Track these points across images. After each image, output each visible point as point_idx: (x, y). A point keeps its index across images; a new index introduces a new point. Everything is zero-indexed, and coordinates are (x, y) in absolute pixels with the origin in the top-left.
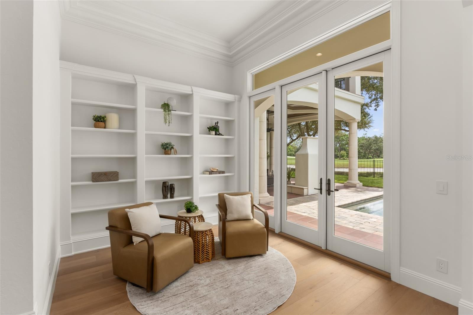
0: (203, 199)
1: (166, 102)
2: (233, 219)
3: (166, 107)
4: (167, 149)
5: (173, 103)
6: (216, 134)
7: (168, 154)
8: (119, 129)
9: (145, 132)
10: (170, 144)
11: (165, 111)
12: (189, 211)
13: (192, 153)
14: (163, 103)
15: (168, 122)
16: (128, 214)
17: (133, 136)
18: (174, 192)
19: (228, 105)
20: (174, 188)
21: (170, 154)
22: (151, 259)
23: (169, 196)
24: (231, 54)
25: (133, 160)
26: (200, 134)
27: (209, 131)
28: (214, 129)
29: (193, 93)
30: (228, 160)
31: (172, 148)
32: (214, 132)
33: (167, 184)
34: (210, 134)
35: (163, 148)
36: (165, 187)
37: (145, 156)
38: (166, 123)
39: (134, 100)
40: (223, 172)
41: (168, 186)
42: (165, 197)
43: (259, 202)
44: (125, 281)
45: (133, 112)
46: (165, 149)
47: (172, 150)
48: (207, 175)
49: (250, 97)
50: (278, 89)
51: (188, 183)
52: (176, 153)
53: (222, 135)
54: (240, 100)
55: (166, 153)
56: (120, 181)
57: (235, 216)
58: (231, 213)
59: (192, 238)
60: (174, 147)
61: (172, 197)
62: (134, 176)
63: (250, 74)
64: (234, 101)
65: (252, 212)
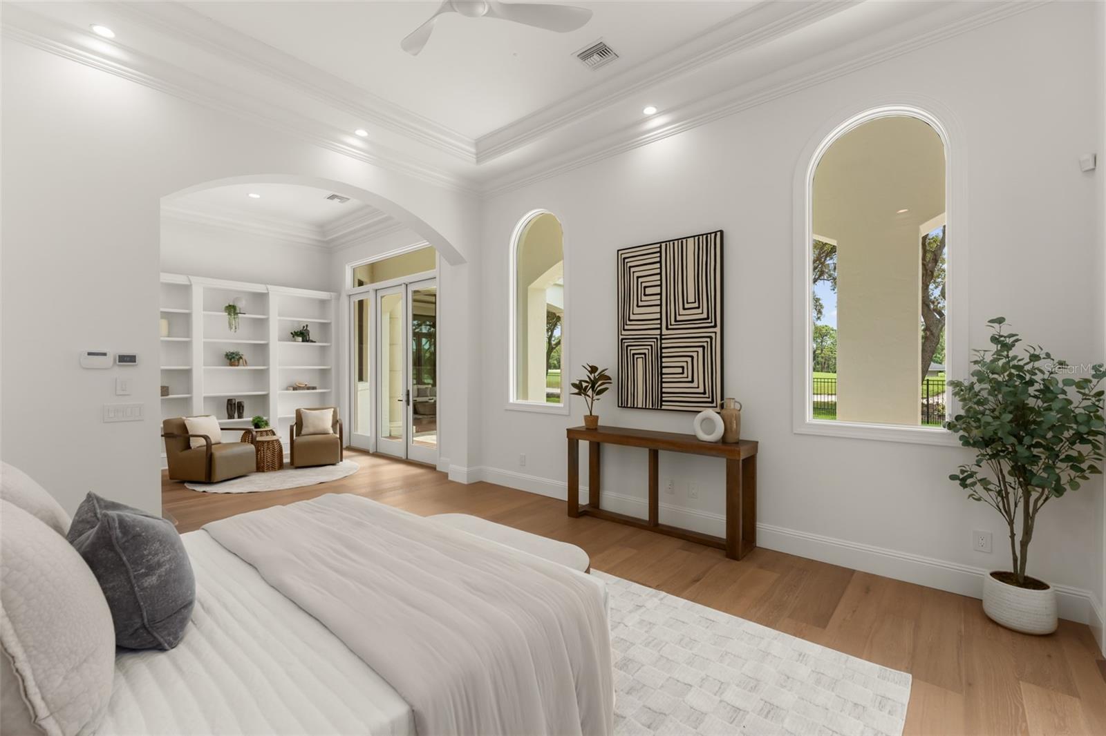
0: (282, 420)
1: (231, 304)
2: (308, 433)
3: (232, 309)
4: (233, 360)
5: (241, 305)
6: (303, 341)
7: (235, 365)
8: (168, 337)
9: (203, 340)
10: (237, 354)
11: (229, 314)
12: (257, 426)
13: (268, 365)
14: (227, 305)
15: (234, 328)
16: (186, 422)
17: (187, 346)
18: (243, 410)
19: (323, 303)
20: (243, 407)
21: (238, 366)
22: (208, 456)
23: (236, 415)
24: (326, 239)
25: (187, 373)
26: (279, 340)
27: (293, 337)
28: (302, 334)
29: (268, 293)
30: (324, 373)
31: (241, 358)
32: (300, 339)
33: (234, 402)
34: (295, 341)
35: (228, 358)
36: (231, 405)
37: (203, 367)
38: (231, 328)
39: (188, 304)
40: (314, 388)
41: (235, 404)
42: (231, 416)
43: (390, 433)
44: (183, 482)
45: (187, 317)
46: (231, 360)
47: (241, 361)
48: (292, 392)
49: (350, 295)
50: (372, 295)
51: (263, 400)
52: (246, 363)
53: (312, 341)
54: (338, 298)
55: (231, 365)
56: (170, 396)
57: (311, 430)
58: (307, 427)
59: (255, 446)
60: (243, 357)
61: (240, 416)
62: (189, 390)
63: (350, 267)
64: (329, 298)
65: (333, 426)
